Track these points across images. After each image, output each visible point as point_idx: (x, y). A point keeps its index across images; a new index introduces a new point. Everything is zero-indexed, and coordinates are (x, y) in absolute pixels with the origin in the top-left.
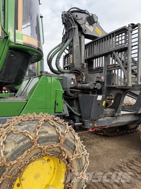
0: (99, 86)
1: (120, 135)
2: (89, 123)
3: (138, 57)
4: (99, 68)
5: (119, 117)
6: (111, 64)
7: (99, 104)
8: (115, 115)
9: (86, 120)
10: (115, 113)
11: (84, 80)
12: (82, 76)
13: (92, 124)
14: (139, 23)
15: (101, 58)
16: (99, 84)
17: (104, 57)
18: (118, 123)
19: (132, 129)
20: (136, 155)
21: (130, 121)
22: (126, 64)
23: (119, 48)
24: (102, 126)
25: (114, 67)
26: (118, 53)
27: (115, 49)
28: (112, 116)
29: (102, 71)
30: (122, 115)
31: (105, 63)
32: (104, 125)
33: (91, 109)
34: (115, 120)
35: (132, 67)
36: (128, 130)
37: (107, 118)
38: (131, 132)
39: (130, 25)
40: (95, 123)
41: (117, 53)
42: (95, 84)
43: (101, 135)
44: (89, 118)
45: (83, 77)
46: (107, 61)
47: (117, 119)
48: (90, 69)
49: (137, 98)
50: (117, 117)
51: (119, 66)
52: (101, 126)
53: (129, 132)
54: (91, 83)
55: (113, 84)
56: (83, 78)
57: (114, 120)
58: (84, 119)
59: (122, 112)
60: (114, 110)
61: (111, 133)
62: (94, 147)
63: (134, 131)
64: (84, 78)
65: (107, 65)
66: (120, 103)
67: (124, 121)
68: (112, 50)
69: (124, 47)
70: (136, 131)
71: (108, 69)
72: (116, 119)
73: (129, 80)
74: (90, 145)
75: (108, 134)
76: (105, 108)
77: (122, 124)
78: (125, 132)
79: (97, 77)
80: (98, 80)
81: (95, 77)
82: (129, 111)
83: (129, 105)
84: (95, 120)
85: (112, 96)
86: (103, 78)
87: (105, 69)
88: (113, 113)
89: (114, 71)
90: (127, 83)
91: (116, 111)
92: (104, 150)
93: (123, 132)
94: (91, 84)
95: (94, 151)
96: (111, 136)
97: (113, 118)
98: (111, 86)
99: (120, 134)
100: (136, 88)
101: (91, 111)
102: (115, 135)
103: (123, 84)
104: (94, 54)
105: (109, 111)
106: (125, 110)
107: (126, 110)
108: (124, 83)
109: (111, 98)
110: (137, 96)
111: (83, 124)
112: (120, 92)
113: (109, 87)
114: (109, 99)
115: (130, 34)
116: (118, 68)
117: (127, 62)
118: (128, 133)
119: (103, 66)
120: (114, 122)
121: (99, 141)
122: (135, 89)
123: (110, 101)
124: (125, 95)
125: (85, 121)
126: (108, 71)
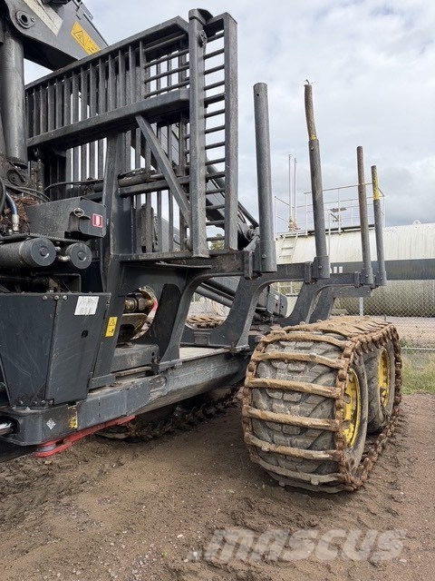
0: (80, 255)
1: (184, 430)
2: (40, 419)
3: (226, 160)
4: (88, 184)
5: (175, 372)
6: (133, 167)
7: (85, 333)
8: (157, 366)
9: (28, 410)
10: (159, 361)
11: (16, 229)
12: (7, 211)
13: (56, 420)
14: (226, 13)
15: (96, 142)
16: (84, 246)
17: (105, 140)
18: (172, 393)
19: (222, 401)
20: (231, 497)
21: (214, 380)
22: (187, 172)
23: (159, 103)
24: (106, 419)
25: (145, 181)
26: (159, 127)
27: (145, 107)
28: (149, 373)
29: (97, 196)
30: (184, 362)
31: (108, 164)
32: (112, 417)
33: (50, 357)
34: (160, 384)
35: (207, 181)
36: (208, 406)
37: (127, 382)
38: (218, 412)
39: (197, 14)
40: (72, 413)
41: (154, 126)
42: (63, 245)
43: (118, 439)
44: (38, 396)
45: (12, 213)
46: (117, 155)
47: (166, 382)
48: (53, 187)
49: (231, 302)
50: (169, 372)
51: (162, 178)
52: (98, 422)
53: (212, 410)
54: (43, 238)
55: (144, 250)
56: (11, 219)
57: (156, 387)
58: (19, 405)
59: (186, 353)
60: (155, 348)
61: (154, 427)
62: (85, 500)
63: (227, 407)
64: (16, 218)
65: (116, 173)
66: (177, 321)
67: (193, 382)
68: (133, 111)
69: (176, 99)
70: (233, 404)
71: (121, 186)
72: (163, 380)
73: (197, 231)
74: (69, 494)
75: (144, 433)
76: (118, 346)
77: (188, 395)
78: (200, 413)
79: (72, 214)
80: (75, 227)
81: (61, 214)
82: (210, 344)
83: (211, 324)
84: (73, 403)
85: (146, 296)
86: (98, 221)
87: (110, 186)
88: (153, 361)
89: (143, 196)
90: (192, 242)
91: (161, 353)
92: (123, 505)
93: (194, 415)
94: (41, 241)
95: (83, 518)
96: (155, 437)
97: (150, 379)
98: (134, 257)
99: (184, 424)
100: (224, 268)
101: (49, 366)
102: (168, 432)
103: (177, 248)
104: (65, 125)
105: (135, 353)
106: (197, 342)
107: (201, 343)
108: (184, 244)
109: (142, 303)
110: (231, 293)
111: (15, 428)
112: (174, 280)
113: (128, 262)
114: (137, 311)
115: (198, 52)
116: (158, 184)
117: (188, 164)
118: (210, 416)
119: (105, 176)
120: (155, 394)
121: (107, 466)
122: (223, 271)
123: (140, 317)
124: (193, 289)
125: (20, 416)
126: (123, 196)
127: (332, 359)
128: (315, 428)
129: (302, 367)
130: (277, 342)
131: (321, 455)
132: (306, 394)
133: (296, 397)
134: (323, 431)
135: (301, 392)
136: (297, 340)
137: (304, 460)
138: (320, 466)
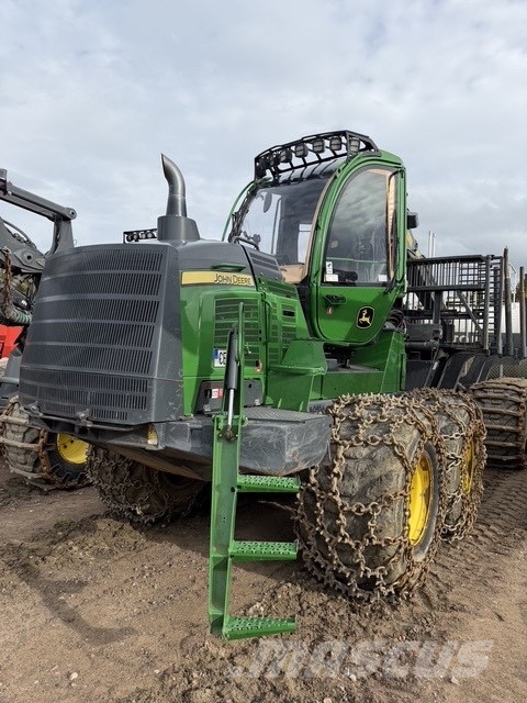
127: (516, 398)
128: (508, 431)
129: (500, 402)
130: (481, 389)
131: (511, 444)
132: (504, 415)
133: (497, 416)
134: (512, 432)
135: (500, 413)
136: (494, 388)
137: (500, 447)
138: (508, 450)
